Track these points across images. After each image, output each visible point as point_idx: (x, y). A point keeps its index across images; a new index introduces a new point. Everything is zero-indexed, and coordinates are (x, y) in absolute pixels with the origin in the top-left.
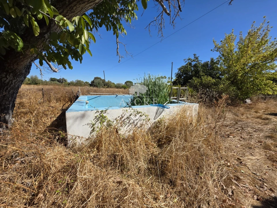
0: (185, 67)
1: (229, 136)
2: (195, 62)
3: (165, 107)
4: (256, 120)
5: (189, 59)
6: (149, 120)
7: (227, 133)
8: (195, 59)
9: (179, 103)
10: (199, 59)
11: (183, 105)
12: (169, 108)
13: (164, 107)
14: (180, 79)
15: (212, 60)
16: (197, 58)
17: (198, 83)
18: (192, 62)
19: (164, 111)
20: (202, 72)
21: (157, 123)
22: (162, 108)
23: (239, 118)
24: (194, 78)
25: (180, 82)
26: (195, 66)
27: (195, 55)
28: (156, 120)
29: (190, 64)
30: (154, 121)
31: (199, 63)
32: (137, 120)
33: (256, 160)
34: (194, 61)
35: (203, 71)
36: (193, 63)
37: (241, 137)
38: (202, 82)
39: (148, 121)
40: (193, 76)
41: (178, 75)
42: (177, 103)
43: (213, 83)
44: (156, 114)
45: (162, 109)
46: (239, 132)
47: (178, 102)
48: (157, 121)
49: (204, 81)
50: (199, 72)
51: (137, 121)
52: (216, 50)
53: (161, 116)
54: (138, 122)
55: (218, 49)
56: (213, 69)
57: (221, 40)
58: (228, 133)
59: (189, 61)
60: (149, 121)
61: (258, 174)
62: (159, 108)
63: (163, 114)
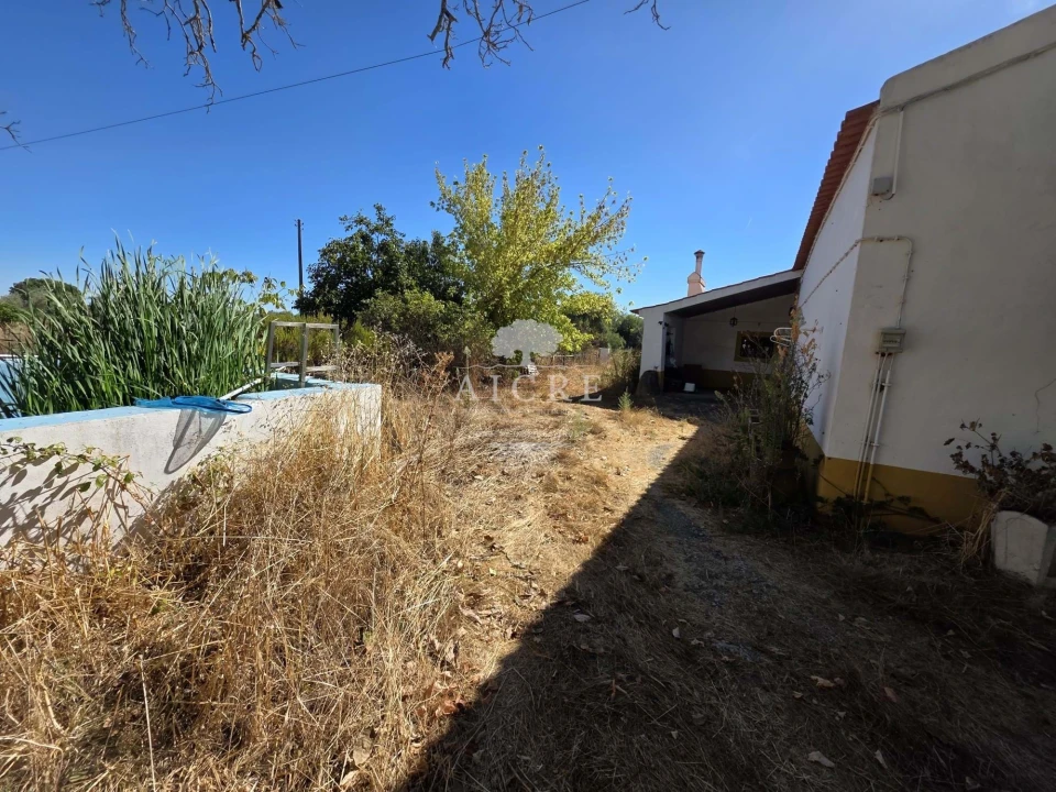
0: (346, 247)
1: (474, 479)
2: (383, 237)
3: (230, 408)
4: (542, 417)
5: (360, 221)
6: (128, 479)
7: (470, 470)
8: (380, 222)
9: (308, 385)
10: (394, 227)
11: (319, 393)
12: (246, 409)
13: (220, 408)
14: (328, 292)
15: (437, 240)
16: (387, 222)
17: (395, 311)
18: (372, 232)
19: (221, 424)
20: (406, 275)
21: (188, 488)
22: (208, 416)
23: (502, 420)
24: (379, 293)
25: (330, 303)
26: (384, 248)
27: (379, 209)
28: (183, 473)
29: (366, 239)
30: (164, 481)
31: (397, 243)
32: (32, 494)
33: (526, 527)
34: (377, 229)
35: (409, 270)
36: (377, 239)
37: (503, 473)
38: (408, 309)
39: (123, 487)
40: (377, 286)
41: (321, 276)
42: (296, 385)
43: (440, 315)
44: (177, 446)
45: (211, 421)
46: (500, 459)
47: (303, 384)
48: (186, 479)
49: (412, 307)
50: (397, 271)
51: (39, 500)
52: (446, 207)
53: (209, 450)
54: (43, 508)
55: (451, 205)
56: (441, 269)
57: (456, 178)
58: (474, 467)
59: (359, 227)
60: (128, 486)
61: (524, 564)
62: (191, 418)
63: (219, 440)
